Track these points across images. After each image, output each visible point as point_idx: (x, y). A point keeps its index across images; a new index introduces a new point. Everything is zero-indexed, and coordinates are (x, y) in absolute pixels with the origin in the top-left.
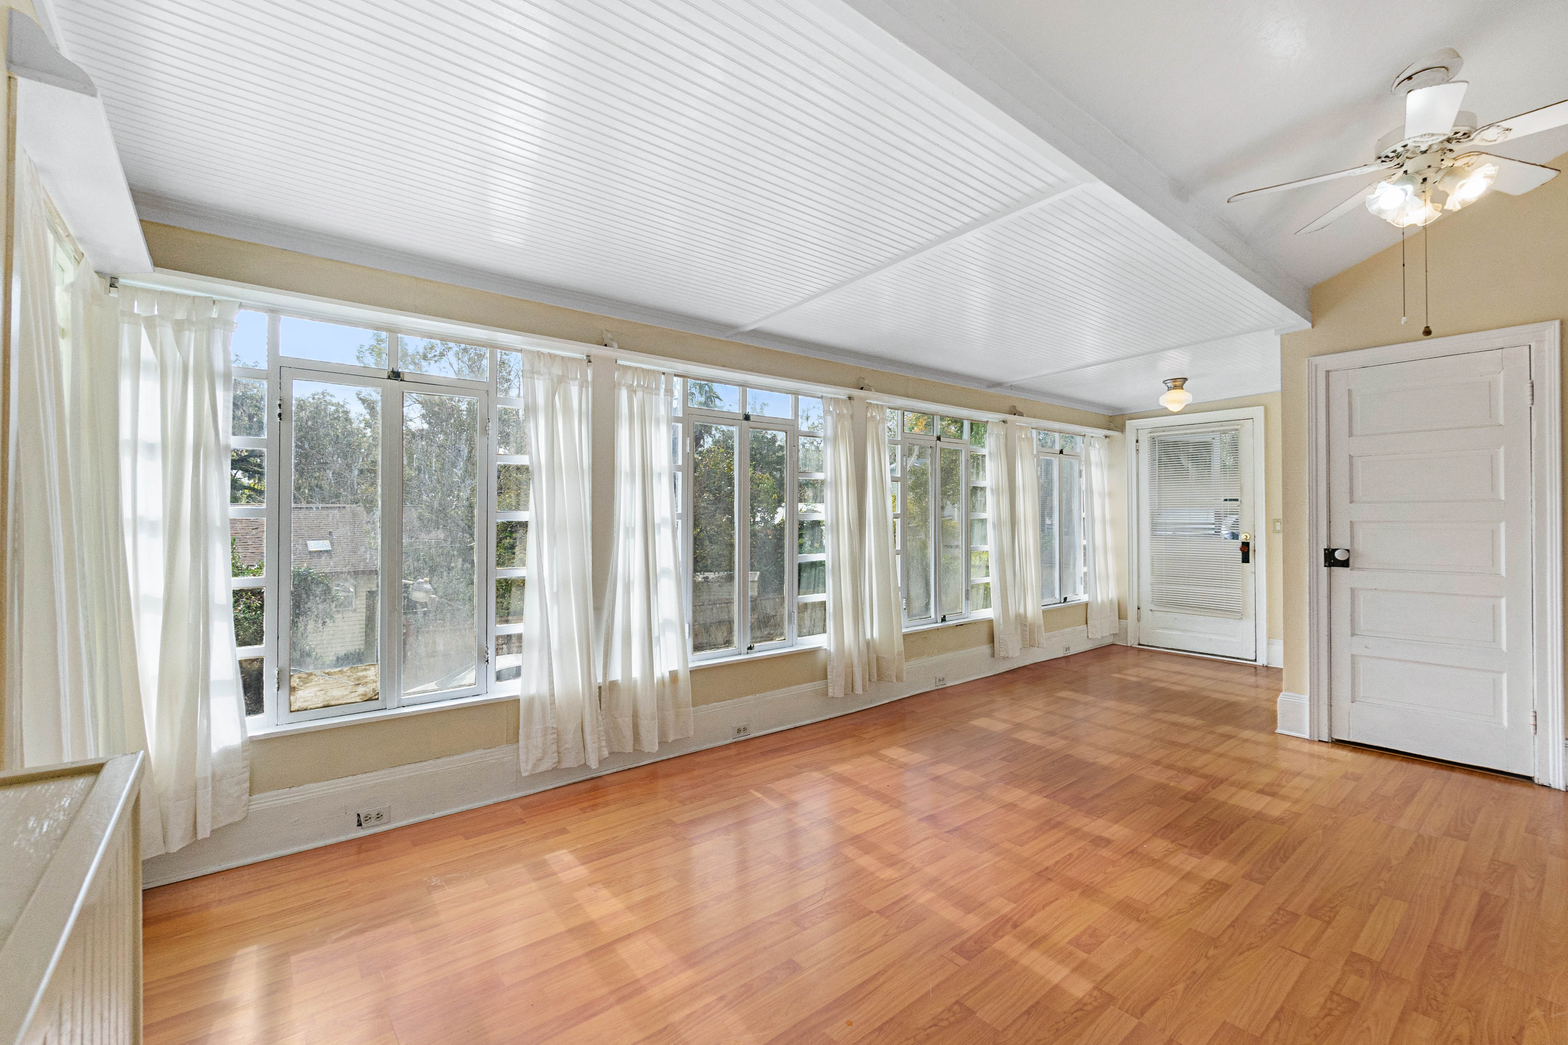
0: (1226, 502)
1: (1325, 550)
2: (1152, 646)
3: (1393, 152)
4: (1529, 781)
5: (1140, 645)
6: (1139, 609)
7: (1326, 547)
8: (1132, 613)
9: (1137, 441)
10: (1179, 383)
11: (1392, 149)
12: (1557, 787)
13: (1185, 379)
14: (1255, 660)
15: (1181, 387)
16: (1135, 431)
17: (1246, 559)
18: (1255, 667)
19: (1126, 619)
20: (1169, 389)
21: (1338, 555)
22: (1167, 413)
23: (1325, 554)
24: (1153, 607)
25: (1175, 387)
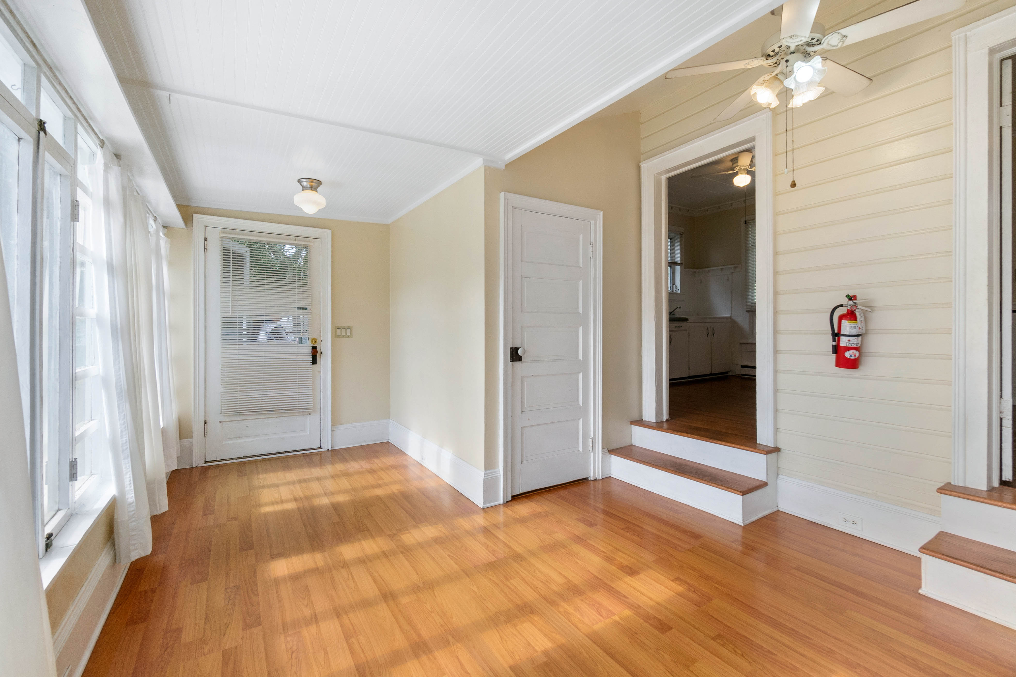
0: (299, 310)
1: (511, 348)
2: (221, 460)
3: (772, 51)
5: (206, 462)
6: (205, 423)
7: (511, 347)
9: (206, 239)
11: (772, 49)
14: (321, 448)
16: (204, 228)
17: (314, 361)
18: (321, 453)
19: (191, 437)
20: (304, 188)
21: (520, 352)
24: (222, 418)
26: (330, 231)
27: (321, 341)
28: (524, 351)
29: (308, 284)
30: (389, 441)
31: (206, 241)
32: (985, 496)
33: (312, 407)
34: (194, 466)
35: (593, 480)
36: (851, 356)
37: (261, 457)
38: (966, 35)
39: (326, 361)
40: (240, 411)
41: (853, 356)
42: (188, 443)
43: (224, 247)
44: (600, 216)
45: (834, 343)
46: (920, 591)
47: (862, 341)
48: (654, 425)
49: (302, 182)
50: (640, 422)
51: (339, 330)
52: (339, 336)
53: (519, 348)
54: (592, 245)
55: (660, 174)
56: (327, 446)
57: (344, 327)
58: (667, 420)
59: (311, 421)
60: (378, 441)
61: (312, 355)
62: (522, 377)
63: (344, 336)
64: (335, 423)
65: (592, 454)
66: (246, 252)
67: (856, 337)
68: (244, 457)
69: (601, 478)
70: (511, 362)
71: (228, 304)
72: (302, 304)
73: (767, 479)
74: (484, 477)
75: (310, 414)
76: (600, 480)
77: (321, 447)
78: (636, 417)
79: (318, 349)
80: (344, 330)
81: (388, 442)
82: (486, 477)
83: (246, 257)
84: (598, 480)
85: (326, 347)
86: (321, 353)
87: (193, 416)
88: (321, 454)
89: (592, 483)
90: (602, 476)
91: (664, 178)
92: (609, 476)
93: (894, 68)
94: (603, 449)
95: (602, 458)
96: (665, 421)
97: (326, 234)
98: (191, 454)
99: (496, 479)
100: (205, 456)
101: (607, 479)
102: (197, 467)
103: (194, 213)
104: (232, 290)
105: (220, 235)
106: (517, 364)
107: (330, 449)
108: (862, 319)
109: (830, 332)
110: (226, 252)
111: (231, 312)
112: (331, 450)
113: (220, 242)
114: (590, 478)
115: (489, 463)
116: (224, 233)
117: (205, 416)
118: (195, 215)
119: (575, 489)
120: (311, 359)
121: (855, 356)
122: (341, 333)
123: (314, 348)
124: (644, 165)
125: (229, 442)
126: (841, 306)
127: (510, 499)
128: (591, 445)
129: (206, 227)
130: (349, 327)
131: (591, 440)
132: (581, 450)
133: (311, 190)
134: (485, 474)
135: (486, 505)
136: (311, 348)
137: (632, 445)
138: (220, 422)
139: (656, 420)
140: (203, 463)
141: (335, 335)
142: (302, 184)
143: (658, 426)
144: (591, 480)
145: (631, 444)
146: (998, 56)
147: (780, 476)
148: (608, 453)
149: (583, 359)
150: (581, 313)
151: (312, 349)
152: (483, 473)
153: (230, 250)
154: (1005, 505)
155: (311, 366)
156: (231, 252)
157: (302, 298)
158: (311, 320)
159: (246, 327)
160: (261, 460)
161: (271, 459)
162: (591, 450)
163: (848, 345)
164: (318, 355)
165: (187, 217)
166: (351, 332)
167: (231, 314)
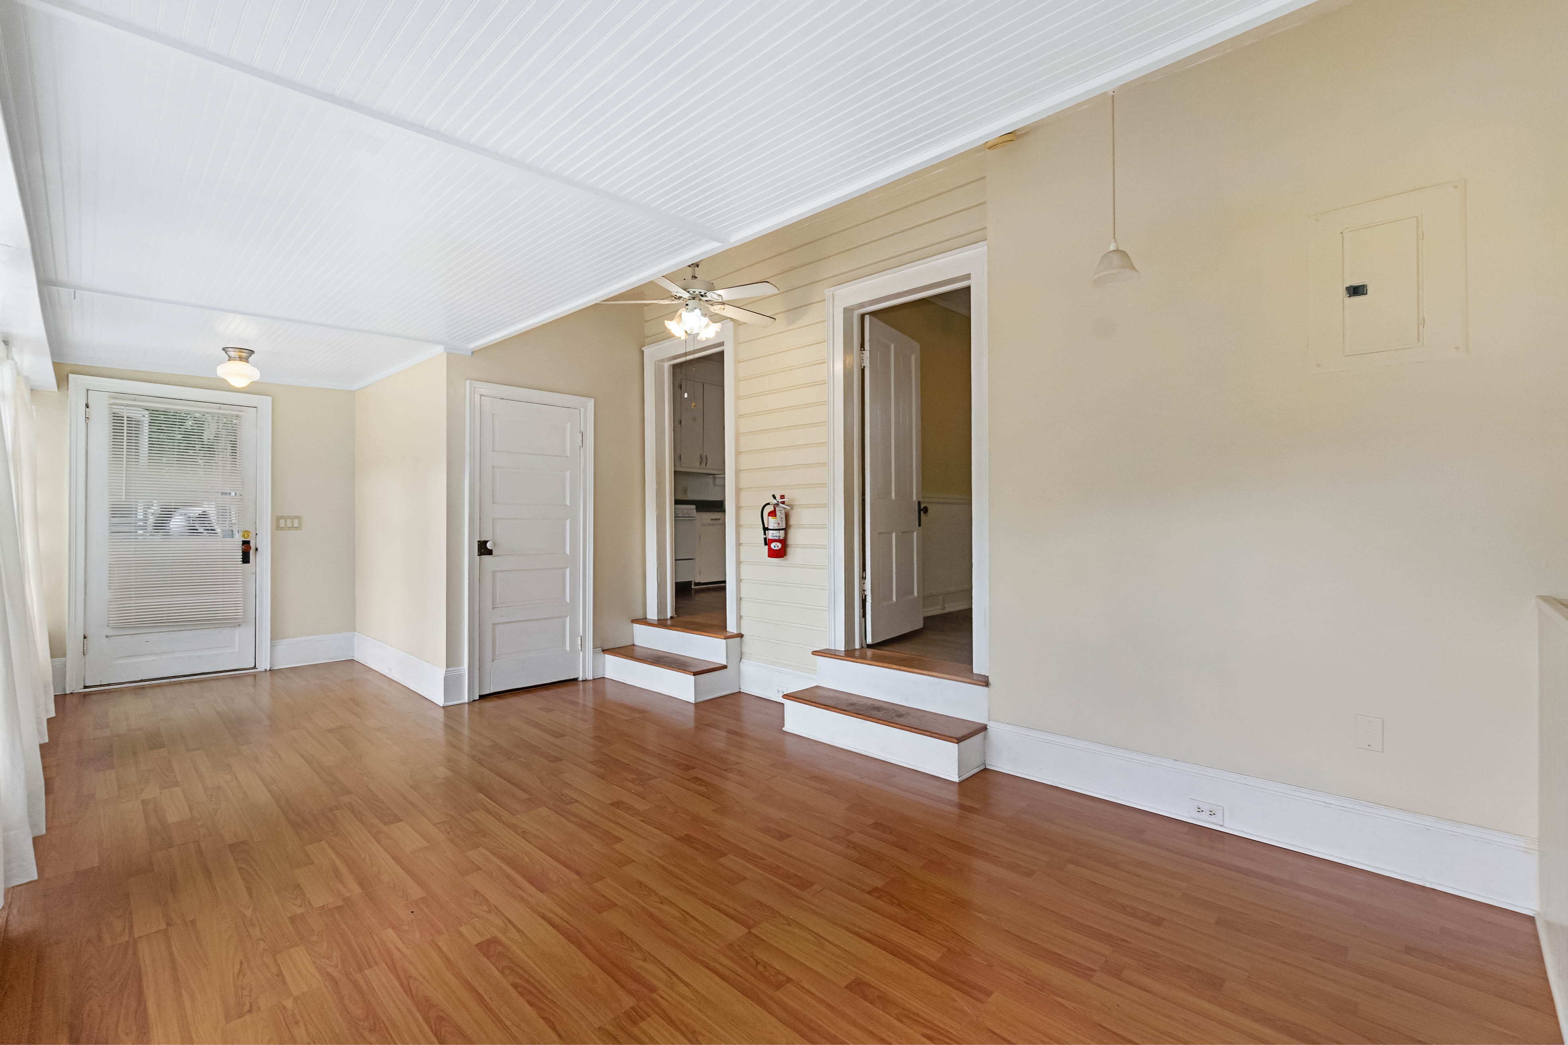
1: (479, 541)
4: (574, 682)
5: (85, 687)
6: (85, 638)
7: (479, 540)
8: (73, 646)
9: (87, 406)
10: (246, 354)
12: (590, 679)
13: (252, 352)
15: (246, 360)
17: (246, 559)
19: (64, 655)
20: (230, 359)
21: (489, 546)
22: (224, 386)
23: (478, 545)
24: (110, 632)
25: (241, 359)
26: (270, 399)
27: (257, 534)
28: (494, 544)
29: (238, 464)
30: (354, 658)
31: (88, 407)
32: (843, 655)
33: (242, 616)
34: (68, 692)
35: (582, 681)
36: (775, 547)
37: (168, 680)
38: (833, 294)
39: (262, 560)
40: (135, 622)
41: (776, 547)
42: (58, 663)
43: (114, 413)
44: (591, 403)
45: (765, 537)
46: (784, 729)
47: (786, 534)
48: (656, 622)
49: (229, 351)
50: (644, 621)
51: (282, 521)
52: (282, 529)
53: (488, 541)
54: (581, 434)
55: (663, 361)
56: (264, 664)
57: (289, 517)
58: (672, 618)
59: (241, 636)
60: (338, 658)
61: (243, 552)
62: (494, 572)
63: (289, 529)
64: (275, 636)
65: (581, 653)
66: (144, 416)
67: (778, 531)
68: (142, 680)
69: (592, 679)
70: (478, 555)
71: (121, 491)
72: (228, 488)
73: (727, 662)
74: (446, 674)
75: (239, 625)
76: (591, 680)
77: (255, 666)
78: (639, 616)
79: (252, 544)
80: (289, 522)
81: (353, 660)
82: (447, 675)
83: (143, 422)
84: (589, 680)
85: (263, 543)
86: (257, 549)
87: (67, 629)
88: (255, 676)
89: (581, 683)
90: (593, 677)
91: (667, 365)
92: (602, 676)
93: (803, 306)
94: (594, 648)
95: (593, 658)
96: (669, 618)
97: (265, 403)
98: (64, 677)
99: (460, 677)
100: (84, 680)
101: (600, 681)
102: (72, 693)
103: (71, 373)
104: (127, 470)
105: (108, 401)
106: (486, 558)
107: (268, 669)
108: (782, 516)
109: (762, 526)
110: (117, 419)
111: (124, 497)
112: (270, 670)
113: (109, 409)
114: (579, 679)
115: (452, 660)
116: (114, 398)
117: (85, 629)
118: (71, 376)
119: (562, 690)
120: (241, 557)
121: (778, 547)
122: (286, 525)
123: (246, 543)
124: (646, 350)
125: (121, 661)
126: (768, 504)
127: (477, 698)
128: (580, 643)
129: (88, 390)
130: (296, 517)
131: (579, 638)
132: (568, 648)
133: (241, 360)
134: (446, 672)
135: (447, 704)
136: (241, 543)
137: (634, 645)
138: (107, 636)
139: (658, 617)
140: (81, 689)
141: (277, 526)
142: (229, 353)
143: (661, 623)
144: (580, 681)
145: (632, 644)
146: (857, 313)
147: (742, 660)
148: (602, 653)
149: (570, 553)
150: (569, 505)
151: (243, 544)
152: (445, 671)
153: (123, 417)
154: (867, 662)
155: (241, 566)
156: (125, 419)
157: (229, 481)
158: (240, 510)
159: (142, 517)
160: (168, 684)
161: (182, 682)
162: (580, 649)
163: (774, 538)
164: (252, 552)
165: (62, 380)
166: (300, 523)
167: (124, 500)
